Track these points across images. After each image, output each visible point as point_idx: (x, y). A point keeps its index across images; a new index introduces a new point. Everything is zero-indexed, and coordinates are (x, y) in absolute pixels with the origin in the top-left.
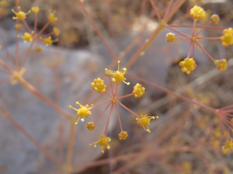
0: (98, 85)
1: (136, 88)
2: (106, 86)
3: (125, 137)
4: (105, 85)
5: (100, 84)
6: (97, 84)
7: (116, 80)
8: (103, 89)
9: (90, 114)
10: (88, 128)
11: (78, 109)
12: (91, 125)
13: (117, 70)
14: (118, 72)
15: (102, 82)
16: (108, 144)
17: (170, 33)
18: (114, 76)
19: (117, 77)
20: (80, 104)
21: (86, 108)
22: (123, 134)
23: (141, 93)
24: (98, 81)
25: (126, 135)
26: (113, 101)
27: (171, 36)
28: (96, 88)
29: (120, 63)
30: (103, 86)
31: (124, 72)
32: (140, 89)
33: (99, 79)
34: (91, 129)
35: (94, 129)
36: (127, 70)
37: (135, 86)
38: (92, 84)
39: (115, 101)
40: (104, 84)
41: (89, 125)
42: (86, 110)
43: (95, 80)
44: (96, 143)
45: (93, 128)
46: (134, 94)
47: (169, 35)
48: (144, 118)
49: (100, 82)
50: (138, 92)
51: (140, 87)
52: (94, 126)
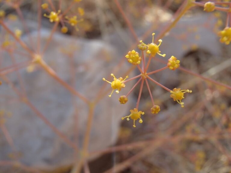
0: (133, 57)
1: (171, 60)
2: (141, 59)
3: (157, 111)
4: (140, 57)
5: (135, 56)
6: (131, 56)
7: (151, 52)
8: (138, 61)
9: (124, 86)
10: (120, 101)
11: (111, 82)
12: (124, 98)
13: (152, 42)
14: (152, 44)
15: (137, 54)
16: (140, 118)
17: (209, 3)
18: (148, 48)
19: (152, 49)
20: (114, 76)
21: (120, 80)
22: (155, 108)
23: (176, 66)
24: (132, 54)
25: (158, 109)
26: (144, 76)
27: (210, 5)
28: (131, 60)
29: (154, 35)
30: (138, 58)
31: (159, 44)
32: (175, 61)
33: (134, 51)
34: (124, 102)
35: (127, 103)
36: (163, 41)
37: (170, 59)
38: (126, 56)
39: (145, 76)
40: (138, 56)
41: (122, 98)
42: (121, 82)
43: (130, 52)
44: (129, 116)
45: (126, 101)
46: (169, 66)
47: (208, 5)
48: (177, 92)
49: (135, 54)
50: (173, 65)
51: (175, 60)
52: (127, 100)
